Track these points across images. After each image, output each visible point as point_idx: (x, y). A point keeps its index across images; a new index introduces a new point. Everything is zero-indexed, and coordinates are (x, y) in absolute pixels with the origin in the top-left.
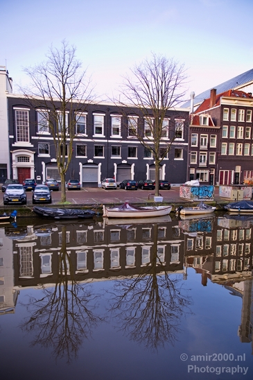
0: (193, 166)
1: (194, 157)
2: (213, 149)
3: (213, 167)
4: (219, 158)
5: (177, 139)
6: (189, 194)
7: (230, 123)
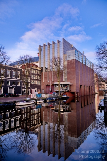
0: (23, 88)
1: (23, 85)
2: (29, 82)
3: (29, 88)
4: (31, 85)
5: (18, 78)
6: (36, 96)
7: (33, 74)
